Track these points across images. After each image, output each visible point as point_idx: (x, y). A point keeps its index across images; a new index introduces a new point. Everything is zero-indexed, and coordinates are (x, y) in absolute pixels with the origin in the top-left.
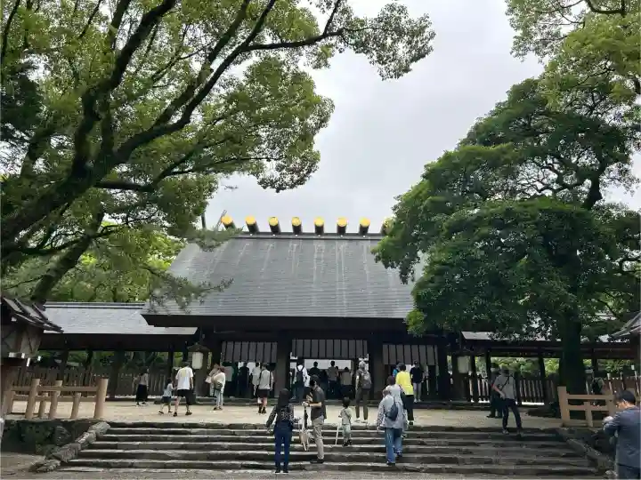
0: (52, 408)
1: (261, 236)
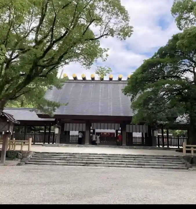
1: (79, 81)
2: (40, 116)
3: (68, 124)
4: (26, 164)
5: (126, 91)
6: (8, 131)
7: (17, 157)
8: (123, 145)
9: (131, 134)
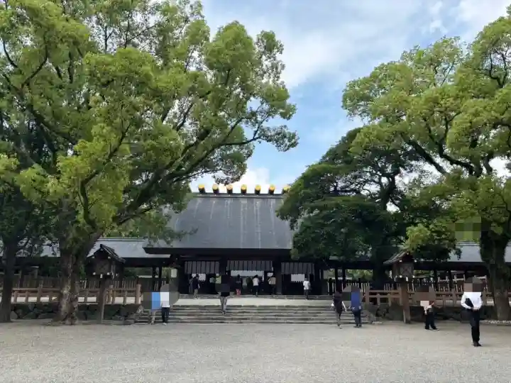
0: (114, 299)
1: (208, 196)
2: (147, 250)
3: (190, 263)
4: (136, 322)
5: (283, 214)
6: (108, 274)
7: (118, 313)
8: (278, 293)
9: (289, 277)
